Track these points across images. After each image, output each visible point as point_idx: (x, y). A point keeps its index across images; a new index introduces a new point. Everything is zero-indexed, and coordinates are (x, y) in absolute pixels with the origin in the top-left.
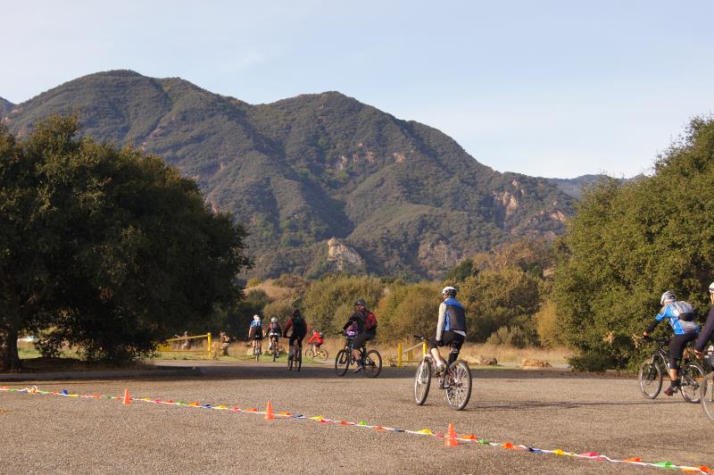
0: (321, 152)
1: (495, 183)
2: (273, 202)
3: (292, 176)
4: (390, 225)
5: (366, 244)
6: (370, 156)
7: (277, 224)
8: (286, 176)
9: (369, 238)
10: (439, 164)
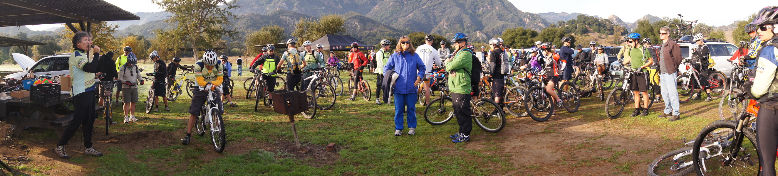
0: (475, 7)
1: (523, 15)
2: (462, 21)
3: (468, 14)
4: (494, 27)
5: (488, 32)
6: (489, 7)
7: (463, 27)
8: (466, 14)
9: (489, 31)
10: (508, 10)
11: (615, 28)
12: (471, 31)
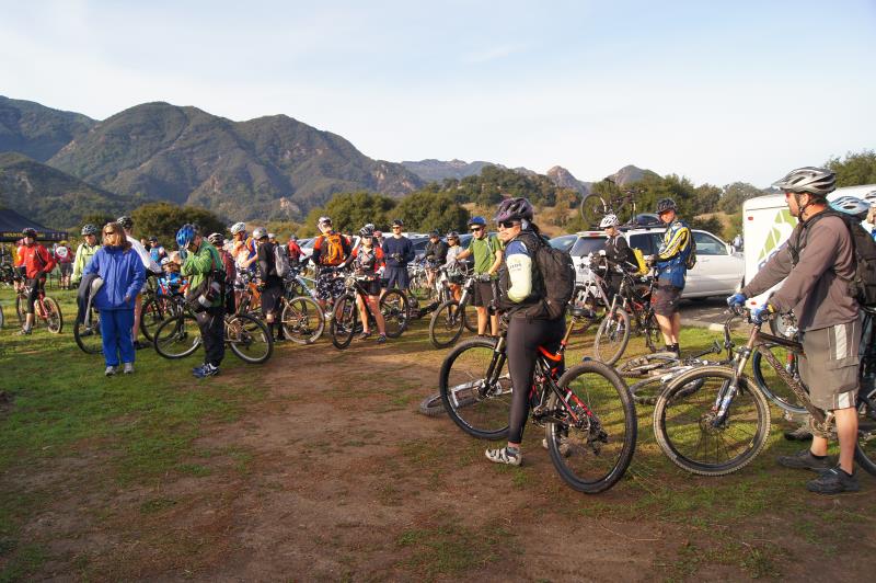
1: (372, 166)
4: (315, 190)
5: (301, 200)
8: (256, 163)
9: (303, 197)
10: (342, 155)
11: (558, 194)
12: (269, 197)
